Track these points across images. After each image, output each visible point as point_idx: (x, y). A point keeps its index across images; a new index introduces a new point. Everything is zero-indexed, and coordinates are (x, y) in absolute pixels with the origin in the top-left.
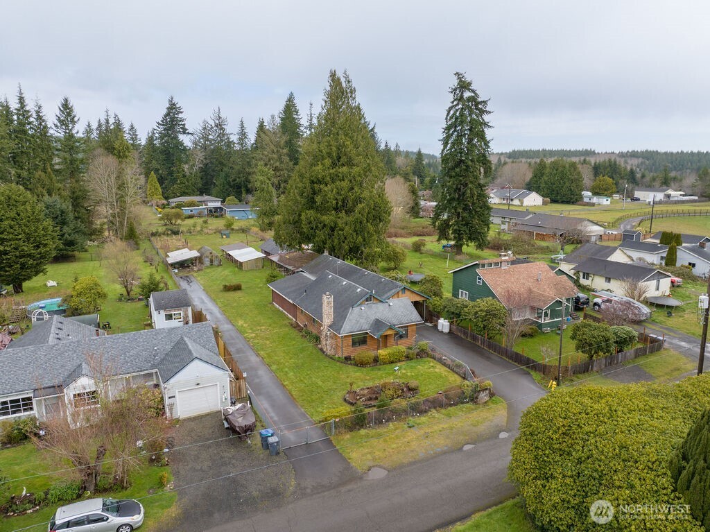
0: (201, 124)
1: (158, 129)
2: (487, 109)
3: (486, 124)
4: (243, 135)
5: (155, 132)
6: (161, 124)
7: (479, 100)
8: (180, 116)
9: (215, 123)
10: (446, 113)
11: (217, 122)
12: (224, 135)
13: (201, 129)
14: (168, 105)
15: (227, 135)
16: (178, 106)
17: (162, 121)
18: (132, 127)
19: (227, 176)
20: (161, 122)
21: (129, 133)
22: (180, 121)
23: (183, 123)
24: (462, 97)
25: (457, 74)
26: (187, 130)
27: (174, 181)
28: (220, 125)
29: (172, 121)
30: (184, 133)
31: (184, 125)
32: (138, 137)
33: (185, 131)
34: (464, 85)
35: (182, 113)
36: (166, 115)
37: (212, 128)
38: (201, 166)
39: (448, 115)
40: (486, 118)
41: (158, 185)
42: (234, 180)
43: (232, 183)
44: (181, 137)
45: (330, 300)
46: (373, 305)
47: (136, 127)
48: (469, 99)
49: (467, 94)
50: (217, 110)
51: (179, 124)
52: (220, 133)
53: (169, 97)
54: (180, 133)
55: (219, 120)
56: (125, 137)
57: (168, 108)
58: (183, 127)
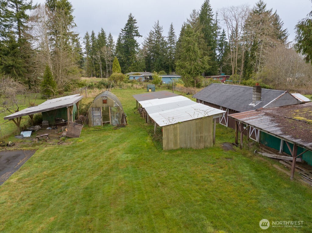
1: (122, 33)
4: (172, 34)
6: (124, 31)
8: (135, 25)
9: (156, 30)
11: (157, 29)
12: (160, 38)
14: (128, 19)
16: (134, 19)
17: (125, 29)
18: (110, 36)
19: (161, 60)
20: (124, 29)
22: (135, 28)
23: (136, 30)
26: (138, 33)
27: (129, 64)
28: (158, 32)
30: (137, 35)
32: (113, 41)
33: (138, 35)
35: (136, 23)
36: (127, 25)
37: (154, 33)
38: (146, 56)
41: (119, 65)
42: (164, 63)
43: (163, 65)
44: (136, 38)
47: (112, 35)
50: (157, 22)
51: (134, 30)
52: (158, 36)
53: (129, 14)
54: (135, 35)
55: (158, 28)
56: (106, 41)
57: (128, 21)
58: (136, 32)
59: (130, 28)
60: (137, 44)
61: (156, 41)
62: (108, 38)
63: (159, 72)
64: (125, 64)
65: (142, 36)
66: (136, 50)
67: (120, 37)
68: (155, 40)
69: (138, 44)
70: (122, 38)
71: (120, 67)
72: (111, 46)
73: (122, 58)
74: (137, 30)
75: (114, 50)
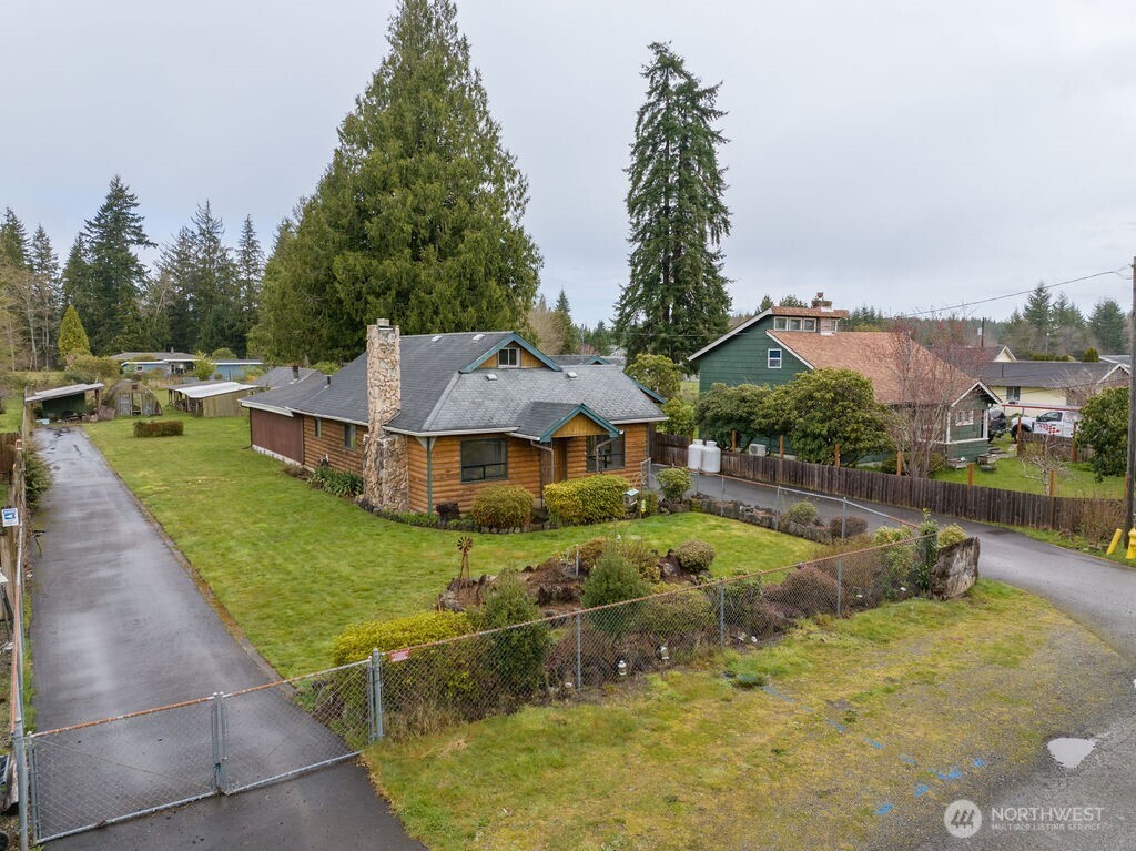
0: (177, 235)
1: (88, 233)
2: (716, 108)
3: (715, 136)
4: (250, 245)
5: (84, 239)
6: (95, 226)
7: (701, 87)
8: (133, 210)
9: (201, 229)
10: (636, 117)
11: (204, 227)
12: (215, 251)
13: (175, 243)
14: (108, 191)
15: (221, 250)
16: (128, 193)
17: (97, 219)
18: (41, 235)
19: (219, 318)
20: (94, 222)
21: (34, 245)
22: (132, 220)
23: (137, 225)
24: (666, 85)
25: (655, 46)
26: (145, 236)
27: (117, 328)
28: (210, 233)
29: (117, 218)
30: (139, 242)
31: (140, 228)
32: (53, 252)
33: (141, 240)
34: (668, 63)
35: (136, 205)
36: (105, 209)
37: (195, 237)
38: (172, 303)
39: (639, 123)
40: (714, 124)
41: (81, 330)
42: (231, 327)
43: (228, 332)
44: (134, 249)
45: (390, 340)
46: (522, 374)
47: (48, 233)
48: (681, 90)
49: (675, 82)
50: (204, 206)
51: (129, 227)
52: (210, 247)
53: (112, 178)
54: (132, 241)
55: (207, 223)
56: (26, 251)
57: (109, 197)
58: (138, 232)
59: (116, 220)
60: (141, 269)
61: (204, 261)
62: (31, 241)
63: (214, 354)
64: (102, 329)
65: (155, 245)
66: (136, 284)
67: (81, 243)
68: (200, 256)
69: (146, 269)
70: (87, 246)
71: (86, 339)
72: (46, 268)
73: (91, 310)
74: (140, 227)
75: (55, 281)
